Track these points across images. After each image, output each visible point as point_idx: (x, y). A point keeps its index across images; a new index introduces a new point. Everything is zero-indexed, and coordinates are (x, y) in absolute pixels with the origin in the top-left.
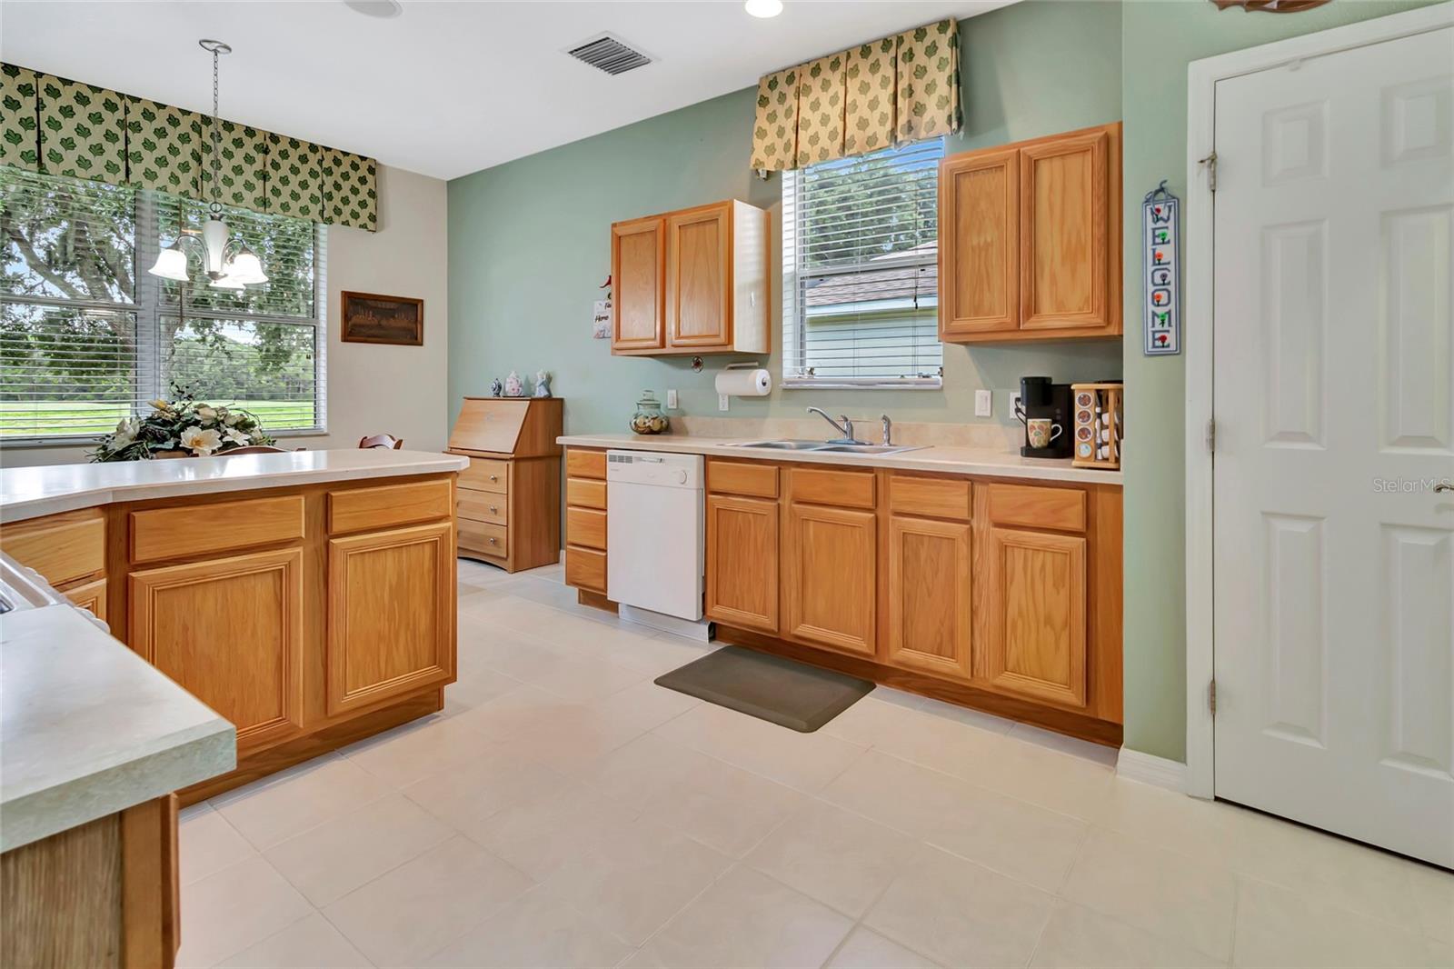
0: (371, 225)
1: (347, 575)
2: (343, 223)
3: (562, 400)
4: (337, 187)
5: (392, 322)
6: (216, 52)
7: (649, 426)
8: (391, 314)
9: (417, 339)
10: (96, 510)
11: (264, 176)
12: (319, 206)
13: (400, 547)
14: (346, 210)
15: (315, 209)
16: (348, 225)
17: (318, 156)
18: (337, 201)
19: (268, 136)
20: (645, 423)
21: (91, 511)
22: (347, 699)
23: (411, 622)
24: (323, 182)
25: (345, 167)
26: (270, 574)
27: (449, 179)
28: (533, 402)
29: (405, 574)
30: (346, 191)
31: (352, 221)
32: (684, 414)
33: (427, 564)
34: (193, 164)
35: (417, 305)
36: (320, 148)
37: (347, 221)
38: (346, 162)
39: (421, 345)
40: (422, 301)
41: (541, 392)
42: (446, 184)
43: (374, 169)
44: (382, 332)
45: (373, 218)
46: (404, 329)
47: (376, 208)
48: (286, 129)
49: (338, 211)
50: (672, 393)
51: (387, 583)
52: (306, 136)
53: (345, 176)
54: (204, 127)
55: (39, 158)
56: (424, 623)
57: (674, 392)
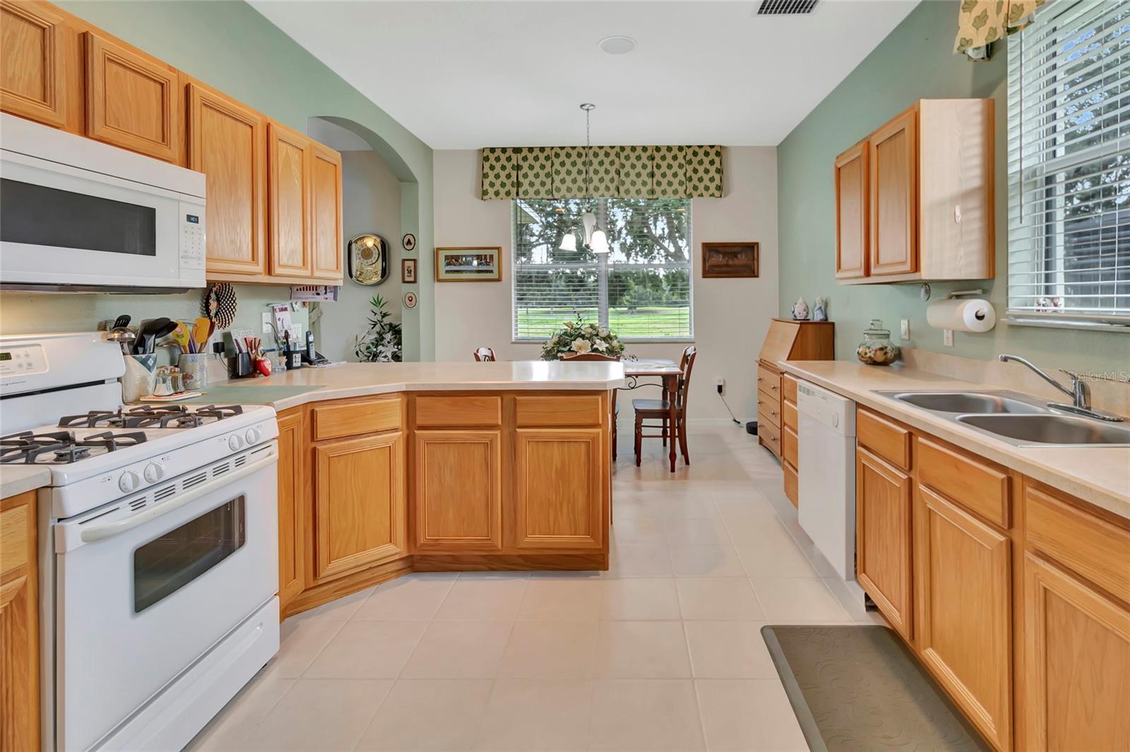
0: (717, 193)
1: (526, 453)
2: (699, 196)
3: (833, 324)
4: (695, 171)
5: (736, 262)
6: (588, 110)
7: (870, 357)
8: (735, 255)
9: (754, 272)
10: (400, 394)
11: (652, 175)
12: (684, 187)
13: (563, 441)
14: (701, 186)
15: (681, 189)
16: (702, 196)
17: (684, 153)
18: (695, 181)
19: (654, 148)
20: (866, 354)
21: (396, 394)
22: (527, 540)
23: (572, 500)
24: (686, 170)
25: (701, 156)
26: (482, 445)
27: (777, 145)
28: (803, 326)
29: (567, 462)
30: (701, 173)
31: (705, 193)
32: (915, 348)
33: (583, 458)
34: (616, 177)
35: (753, 247)
36: (684, 148)
37: (702, 194)
38: (701, 152)
39: (757, 276)
40: (757, 243)
41: (818, 317)
42: (776, 149)
43: (720, 153)
44: (730, 269)
45: (719, 188)
46: (745, 266)
47: (721, 180)
48: (663, 141)
49: (695, 188)
50: (904, 325)
51: (554, 466)
52: (674, 143)
53: (701, 162)
54: (621, 153)
55: (552, 192)
56: (581, 501)
57: (906, 322)
